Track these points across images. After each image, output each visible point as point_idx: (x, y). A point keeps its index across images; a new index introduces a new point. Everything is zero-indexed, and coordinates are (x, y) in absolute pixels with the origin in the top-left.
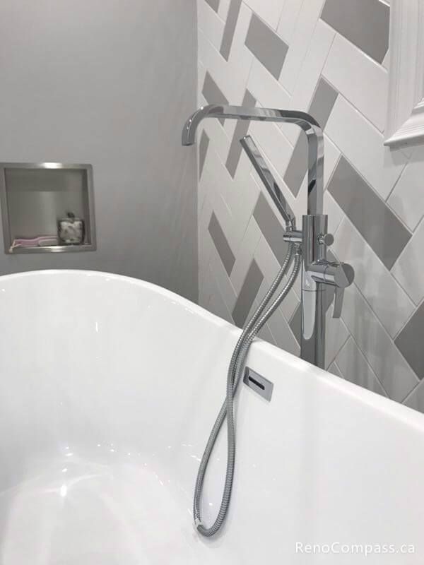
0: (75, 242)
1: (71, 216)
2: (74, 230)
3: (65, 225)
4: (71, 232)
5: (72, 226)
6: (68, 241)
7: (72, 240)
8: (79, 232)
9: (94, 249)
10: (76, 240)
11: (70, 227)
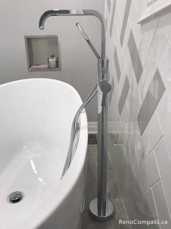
0: (53, 67)
1: (53, 57)
2: (53, 62)
3: (50, 60)
4: (52, 63)
5: (52, 61)
6: (51, 67)
7: (52, 66)
8: (55, 63)
9: (60, 70)
10: (54, 66)
11: (51, 61)
